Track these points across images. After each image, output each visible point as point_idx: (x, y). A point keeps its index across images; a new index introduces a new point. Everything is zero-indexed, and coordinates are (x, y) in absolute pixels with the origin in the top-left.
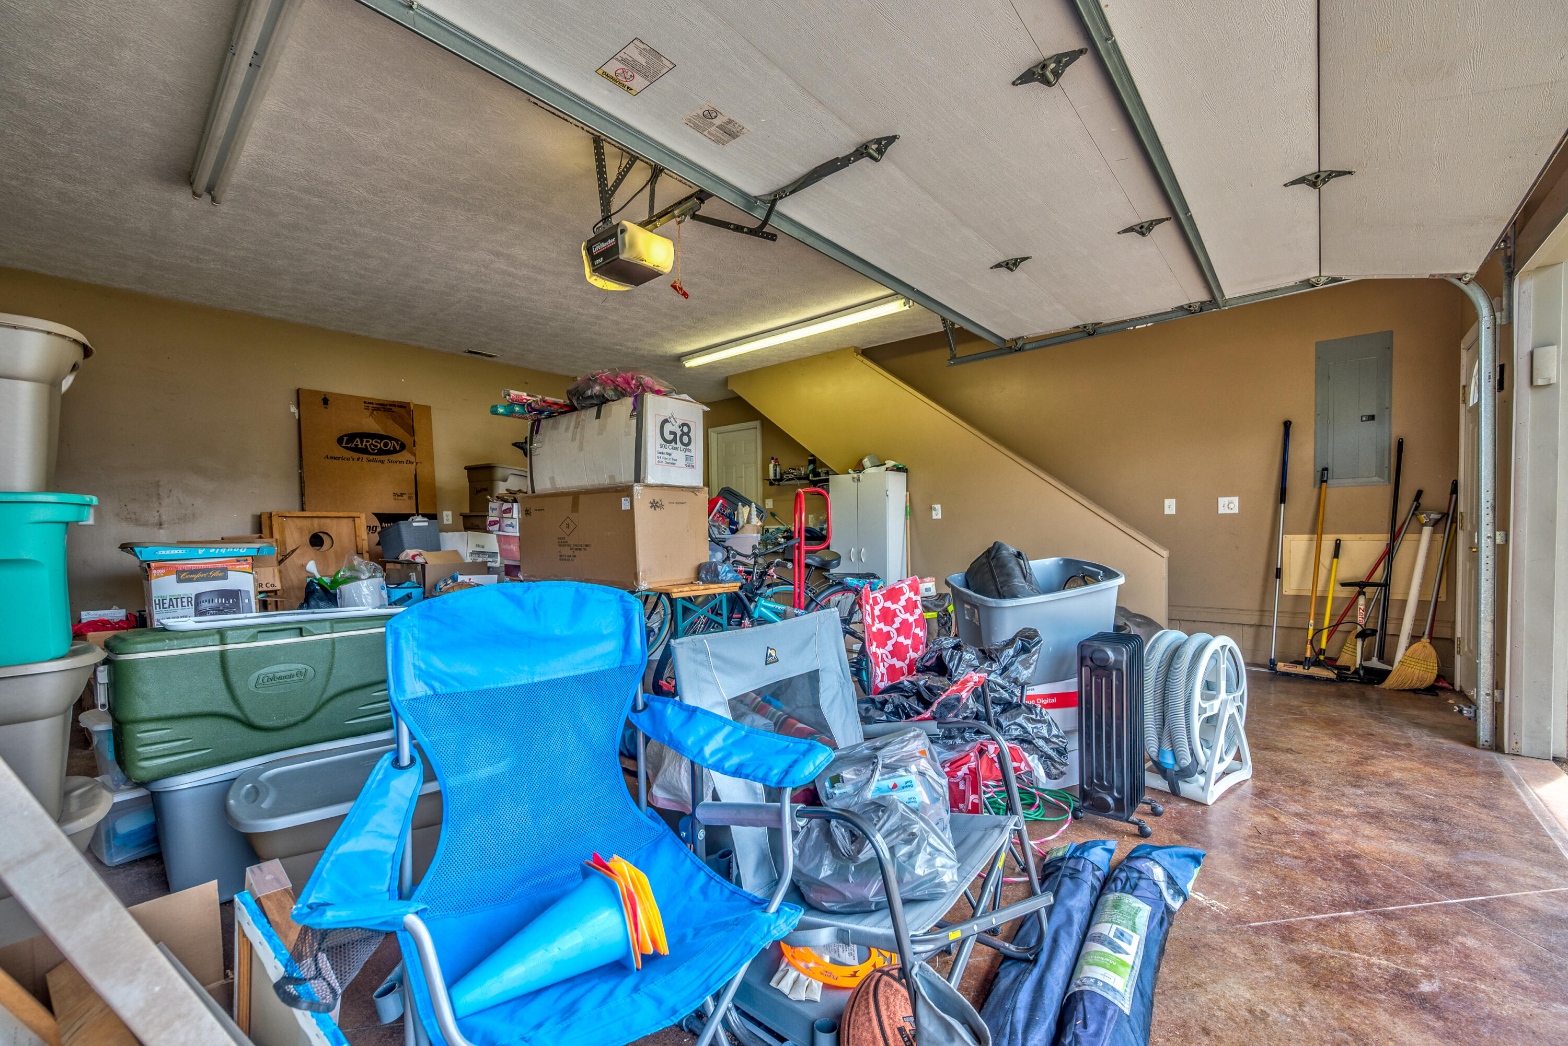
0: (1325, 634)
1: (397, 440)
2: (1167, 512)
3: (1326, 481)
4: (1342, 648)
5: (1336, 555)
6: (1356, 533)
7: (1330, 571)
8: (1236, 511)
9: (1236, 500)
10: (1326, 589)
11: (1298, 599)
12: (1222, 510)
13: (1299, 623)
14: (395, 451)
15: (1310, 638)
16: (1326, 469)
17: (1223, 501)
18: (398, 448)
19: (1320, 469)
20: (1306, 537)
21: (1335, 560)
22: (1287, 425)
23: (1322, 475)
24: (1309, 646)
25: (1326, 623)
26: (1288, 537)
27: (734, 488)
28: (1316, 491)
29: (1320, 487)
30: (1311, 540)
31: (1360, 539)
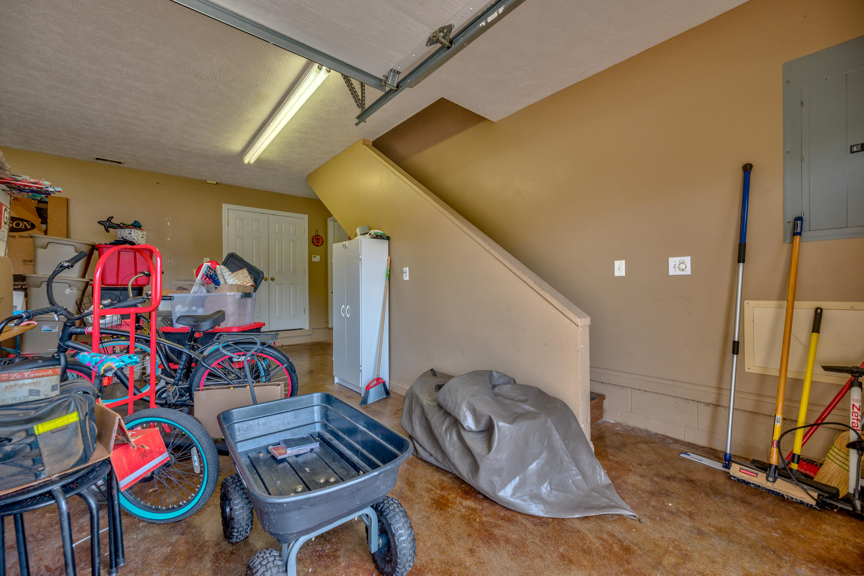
0: (800, 434)
1: (27, 221)
2: (617, 273)
3: (800, 234)
4: (828, 452)
5: (816, 327)
6: (846, 300)
7: (807, 347)
8: (688, 272)
9: (688, 260)
10: (802, 370)
11: (763, 378)
12: (672, 272)
13: (767, 410)
14: (26, 229)
15: (776, 437)
16: (800, 219)
17: (673, 261)
18: (29, 227)
19: (791, 218)
20: (773, 303)
21: (815, 335)
22: (747, 169)
23: (795, 226)
24: (775, 450)
25: (802, 420)
26: (750, 304)
27: (238, 253)
28: (787, 246)
29: (792, 242)
30: (780, 307)
31: (853, 309)
